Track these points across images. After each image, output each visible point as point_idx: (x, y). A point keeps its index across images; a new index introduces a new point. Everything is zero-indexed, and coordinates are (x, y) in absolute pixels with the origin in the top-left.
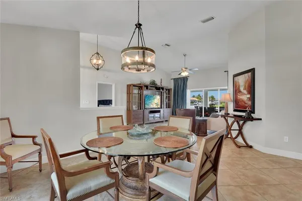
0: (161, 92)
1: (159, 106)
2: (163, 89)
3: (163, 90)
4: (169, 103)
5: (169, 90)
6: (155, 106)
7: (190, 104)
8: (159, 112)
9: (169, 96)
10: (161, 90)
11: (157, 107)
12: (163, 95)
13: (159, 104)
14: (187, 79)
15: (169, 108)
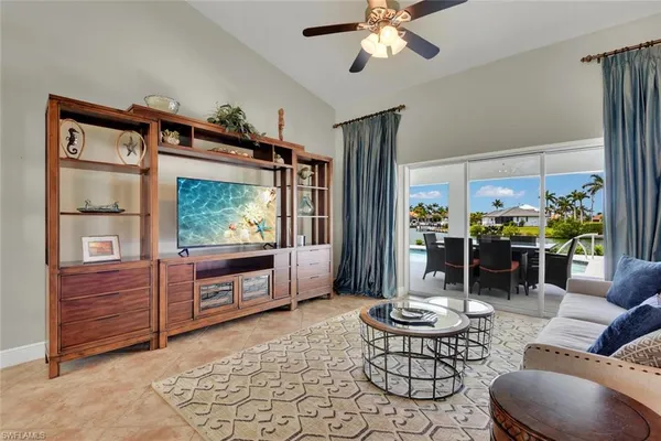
0: (283, 170)
1: (273, 236)
2: (286, 154)
3: (288, 161)
4: (321, 221)
5: (320, 165)
6: (246, 235)
7: (407, 224)
8: (266, 263)
9: (321, 192)
10: (280, 162)
11: (258, 239)
12: (291, 186)
13: (274, 223)
14: (397, 119)
15: (322, 242)
